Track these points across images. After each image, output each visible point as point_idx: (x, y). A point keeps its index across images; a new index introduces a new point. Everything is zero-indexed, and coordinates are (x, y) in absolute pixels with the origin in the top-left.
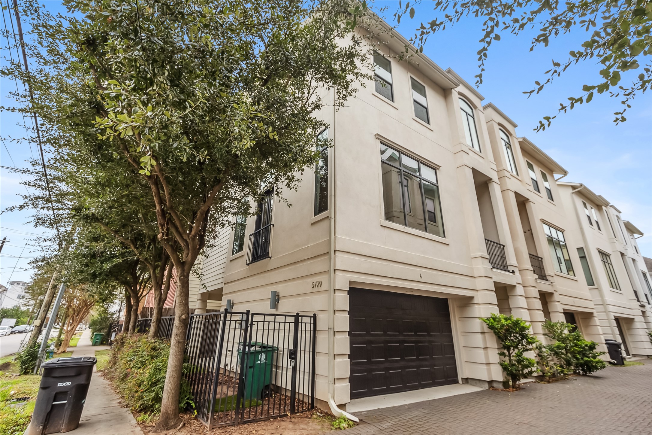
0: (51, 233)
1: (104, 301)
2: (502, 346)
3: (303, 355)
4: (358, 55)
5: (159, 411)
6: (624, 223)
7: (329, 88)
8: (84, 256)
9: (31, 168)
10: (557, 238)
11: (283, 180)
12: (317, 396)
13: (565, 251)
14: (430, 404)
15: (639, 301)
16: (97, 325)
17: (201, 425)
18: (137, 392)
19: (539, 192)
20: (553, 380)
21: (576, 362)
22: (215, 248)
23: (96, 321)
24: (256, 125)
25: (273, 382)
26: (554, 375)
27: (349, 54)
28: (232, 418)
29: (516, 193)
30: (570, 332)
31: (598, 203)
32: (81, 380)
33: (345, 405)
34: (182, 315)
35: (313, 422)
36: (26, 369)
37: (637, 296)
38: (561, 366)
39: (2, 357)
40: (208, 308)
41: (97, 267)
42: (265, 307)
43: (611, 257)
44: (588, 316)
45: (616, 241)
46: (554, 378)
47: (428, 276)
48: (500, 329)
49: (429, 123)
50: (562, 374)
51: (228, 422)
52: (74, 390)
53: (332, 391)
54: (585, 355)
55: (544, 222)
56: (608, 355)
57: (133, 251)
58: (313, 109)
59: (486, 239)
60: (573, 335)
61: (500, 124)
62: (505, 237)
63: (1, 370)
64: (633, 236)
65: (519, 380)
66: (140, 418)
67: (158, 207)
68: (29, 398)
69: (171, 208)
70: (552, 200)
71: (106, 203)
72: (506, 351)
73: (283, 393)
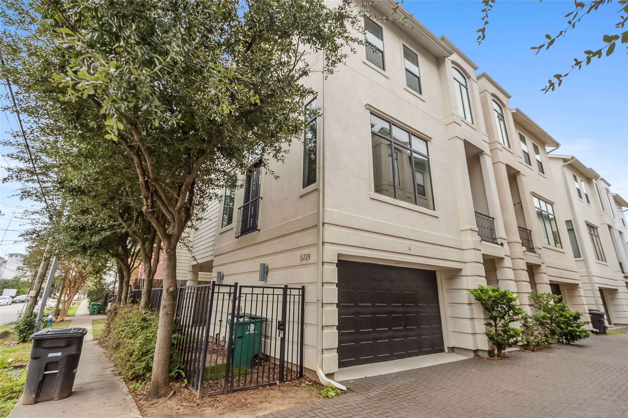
0: (40, 206)
1: (97, 273)
2: (488, 316)
3: (291, 326)
4: (348, 17)
5: (150, 380)
6: (613, 196)
7: (317, 51)
8: (74, 229)
9: (12, 140)
10: (546, 210)
11: (270, 151)
12: (306, 365)
13: (553, 223)
14: (416, 372)
15: (623, 272)
16: (94, 295)
17: (191, 394)
18: (129, 361)
19: (530, 164)
20: (537, 349)
21: (561, 331)
22: (204, 222)
23: (93, 291)
24: (236, 88)
25: (263, 352)
26: (538, 344)
27: (339, 15)
28: (222, 386)
29: (507, 166)
30: (555, 302)
31: (589, 176)
32: (72, 350)
33: (333, 374)
34: (169, 288)
35: (301, 390)
36: (25, 337)
37: (622, 268)
38: (546, 336)
39: (2, 326)
40: (199, 279)
41: (87, 240)
42: (255, 279)
43: (598, 229)
44: (573, 287)
45: (604, 214)
46: (538, 347)
47: (417, 248)
48: (487, 300)
49: (420, 93)
50: (546, 343)
51: (217, 391)
52: (65, 360)
53: (320, 361)
54: (568, 325)
55: (534, 195)
56: (591, 325)
57: (121, 224)
58: (301, 76)
59: (475, 212)
60: (559, 306)
61: (493, 95)
62: (495, 211)
63: (1, 338)
64: (621, 209)
65: (504, 349)
66: (132, 386)
67: (141, 179)
68: (26, 366)
69: (155, 180)
70: (543, 173)
71: (89, 175)
72: (492, 322)
73: (273, 361)
